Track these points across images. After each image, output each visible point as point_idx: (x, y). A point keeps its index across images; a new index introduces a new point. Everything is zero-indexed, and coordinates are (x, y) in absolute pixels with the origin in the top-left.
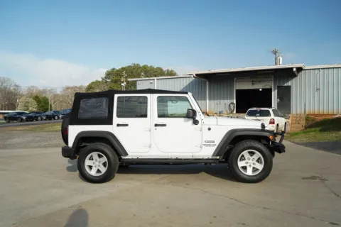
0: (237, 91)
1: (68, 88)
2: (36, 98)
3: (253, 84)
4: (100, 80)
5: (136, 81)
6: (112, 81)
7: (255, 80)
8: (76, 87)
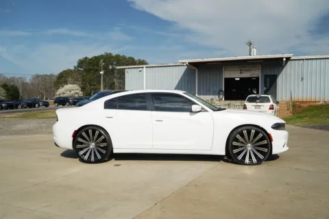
0: (225, 79)
1: (38, 76)
2: (5, 86)
3: (241, 73)
4: (72, 68)
5: (124, 69)
6: (85, 70)
7: (242, 69)
8: (46, 75)
